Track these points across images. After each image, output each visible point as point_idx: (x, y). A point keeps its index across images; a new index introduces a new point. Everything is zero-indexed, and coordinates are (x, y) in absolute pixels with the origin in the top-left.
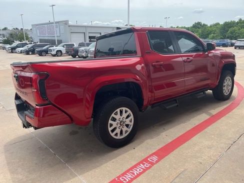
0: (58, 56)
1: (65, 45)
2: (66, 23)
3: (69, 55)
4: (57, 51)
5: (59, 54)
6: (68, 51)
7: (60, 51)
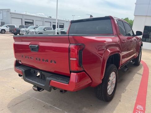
0: (2, 33)
1: (8, 26)
2: (8, 11)
3: (12, 33)
4: (2, 30)
5: (3, 32)
6: (11, 30)
7: (4, 30)
